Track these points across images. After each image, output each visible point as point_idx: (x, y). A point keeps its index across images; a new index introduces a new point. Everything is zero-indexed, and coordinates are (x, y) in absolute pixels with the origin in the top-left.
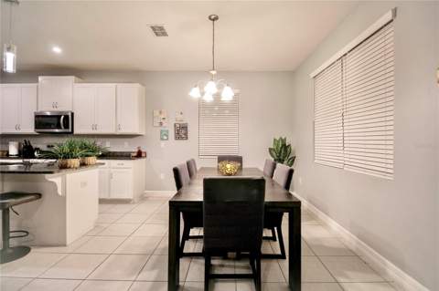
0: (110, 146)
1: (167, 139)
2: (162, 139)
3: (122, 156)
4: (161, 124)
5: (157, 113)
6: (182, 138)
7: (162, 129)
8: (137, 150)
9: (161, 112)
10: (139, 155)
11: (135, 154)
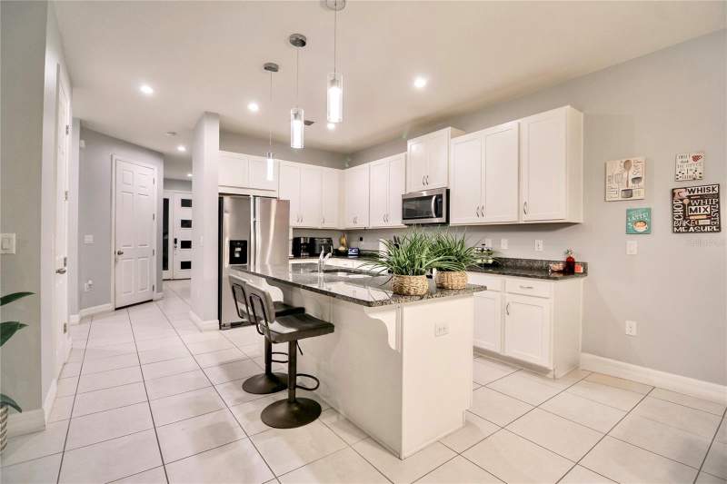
0: (507, 248)
1: (647, 232)
2: (630, 232)
3: (531, 269)
4: (628, 193)
5: (616, 168)
6: (700, 229)
7: (631, 205)
8: (563, 258)
9: (627, 164)
10: (569, 269)
11: (560, 267)
